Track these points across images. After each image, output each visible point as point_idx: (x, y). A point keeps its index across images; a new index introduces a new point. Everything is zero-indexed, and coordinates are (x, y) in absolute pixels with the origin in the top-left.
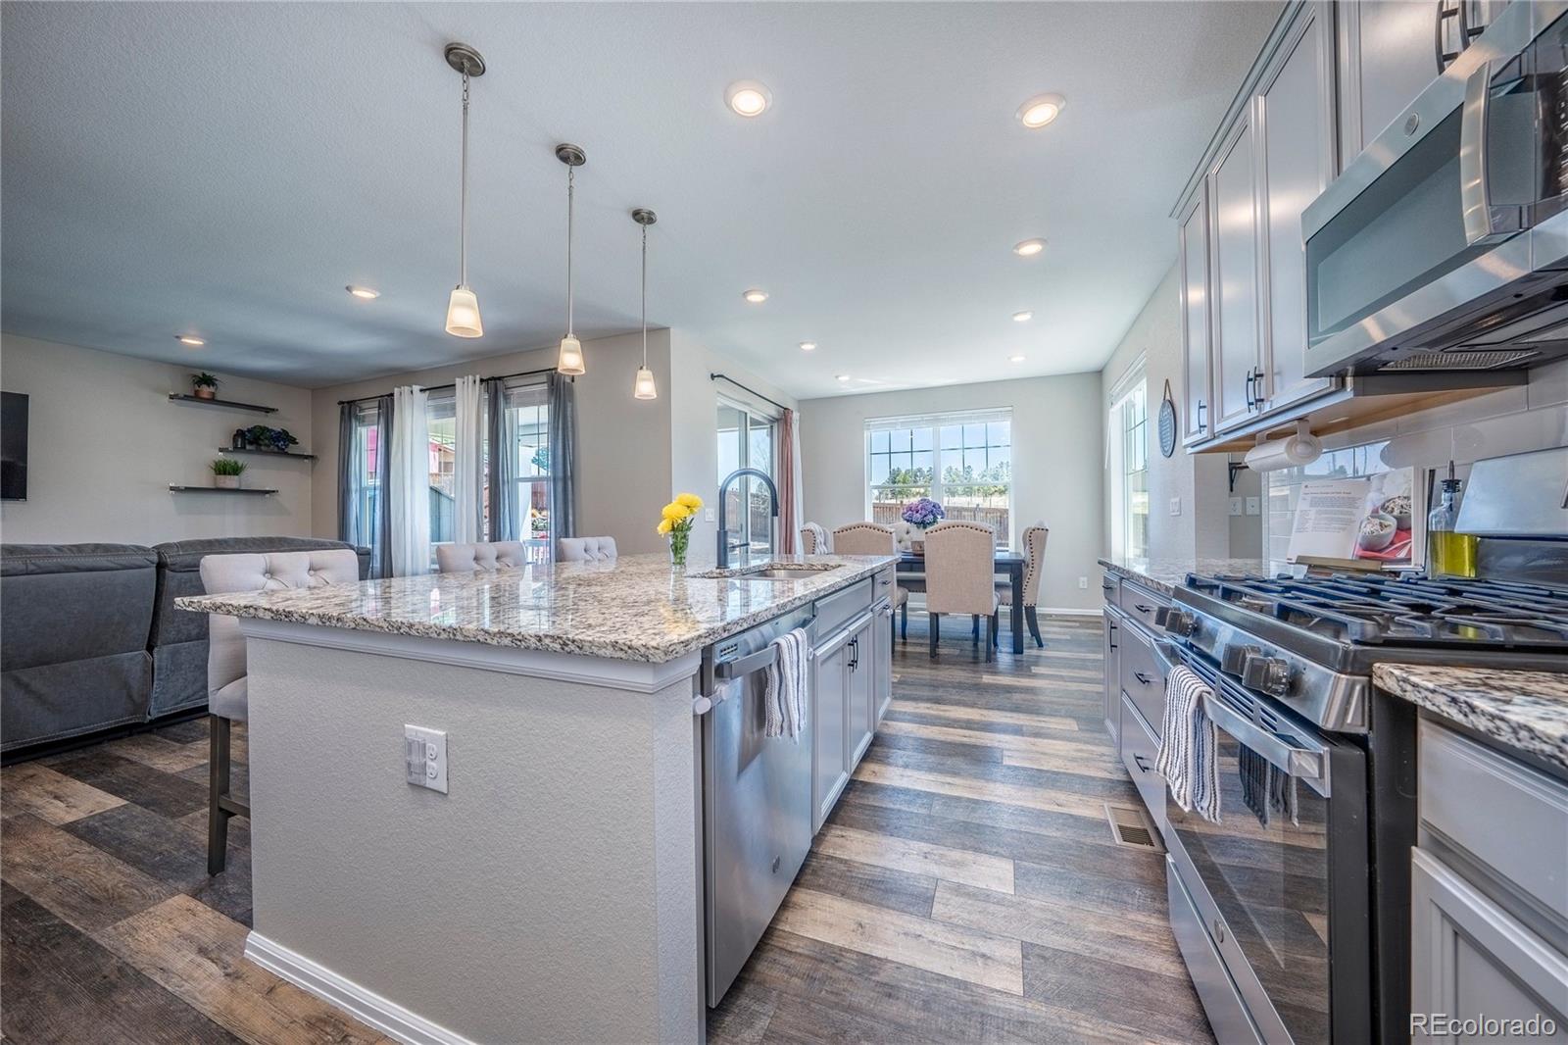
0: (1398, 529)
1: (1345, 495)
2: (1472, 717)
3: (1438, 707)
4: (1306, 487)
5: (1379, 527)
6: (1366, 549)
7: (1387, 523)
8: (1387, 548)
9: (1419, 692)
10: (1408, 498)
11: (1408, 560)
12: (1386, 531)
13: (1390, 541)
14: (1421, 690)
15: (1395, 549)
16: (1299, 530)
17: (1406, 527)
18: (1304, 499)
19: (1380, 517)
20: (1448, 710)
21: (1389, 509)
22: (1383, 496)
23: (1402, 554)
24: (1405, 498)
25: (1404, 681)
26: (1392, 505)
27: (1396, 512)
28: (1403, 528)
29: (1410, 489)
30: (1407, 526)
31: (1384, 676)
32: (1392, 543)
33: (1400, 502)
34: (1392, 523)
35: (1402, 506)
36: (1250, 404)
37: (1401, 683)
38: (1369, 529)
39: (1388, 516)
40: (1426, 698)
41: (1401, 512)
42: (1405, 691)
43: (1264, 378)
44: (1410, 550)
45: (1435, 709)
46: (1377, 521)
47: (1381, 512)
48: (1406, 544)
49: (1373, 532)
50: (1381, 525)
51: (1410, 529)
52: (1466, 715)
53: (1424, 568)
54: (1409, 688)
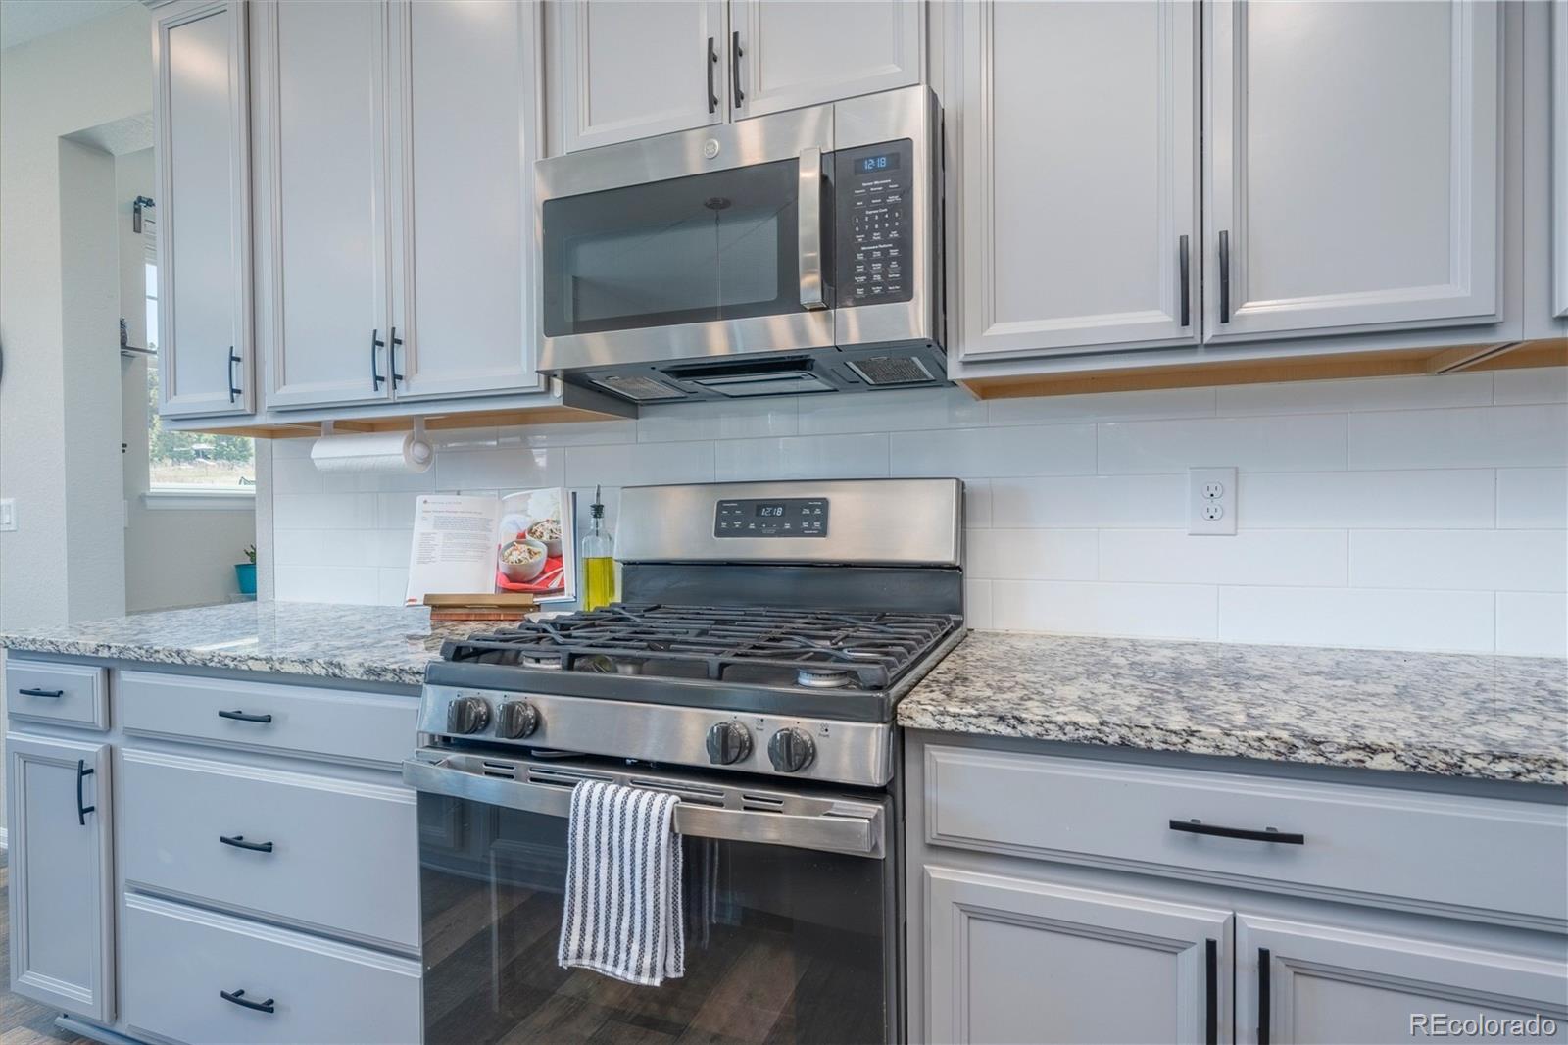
0: (548, 556)
1: (475, 515)
2: (1020, 728)
3: (984, 728)
4: (425, 502)
5: (527, 554)
6: (512, 581)
7: (535, 549)
8: (538, 578)
9: (962, 720)
10: (556, 522)
11: (560, 590)
12: (537, 558)
13: (540, 569)
14: (962, 717)
15: (548, 578)
16: (422, 561)
17: (556, 554)
18: (424, 518)
19: (527, 543)
20: (996, 728)
21: (538, 534)
22: (528, 518)
23: (554, 585)
24: (554, 521)
25: (942, 714)
26: (540, 530)
27: (546, 538)
28: (554, 557)
29: (558, 512)
30: (559, 553)
31: (914, 715)
32: (543, 573)
33: (551, 527)
34: (543, 550)
35: (551, 531)
36: (378, 379)
37: (937, 717)
38: (515, 557)
39: (537, 542)
40: (970, 723)
41: (551, 538)
42: (944, 723)
43: (402, 346)
44: (563, 578)
45: (980, 730)
46: (525, 547)
47: (528, 537)
48: (559, 572)
49: (520, 561)
50: (530, 551)
51: (561, 556)
52: (1014, 728)
53: (576, 597)
54: (948, 719)
